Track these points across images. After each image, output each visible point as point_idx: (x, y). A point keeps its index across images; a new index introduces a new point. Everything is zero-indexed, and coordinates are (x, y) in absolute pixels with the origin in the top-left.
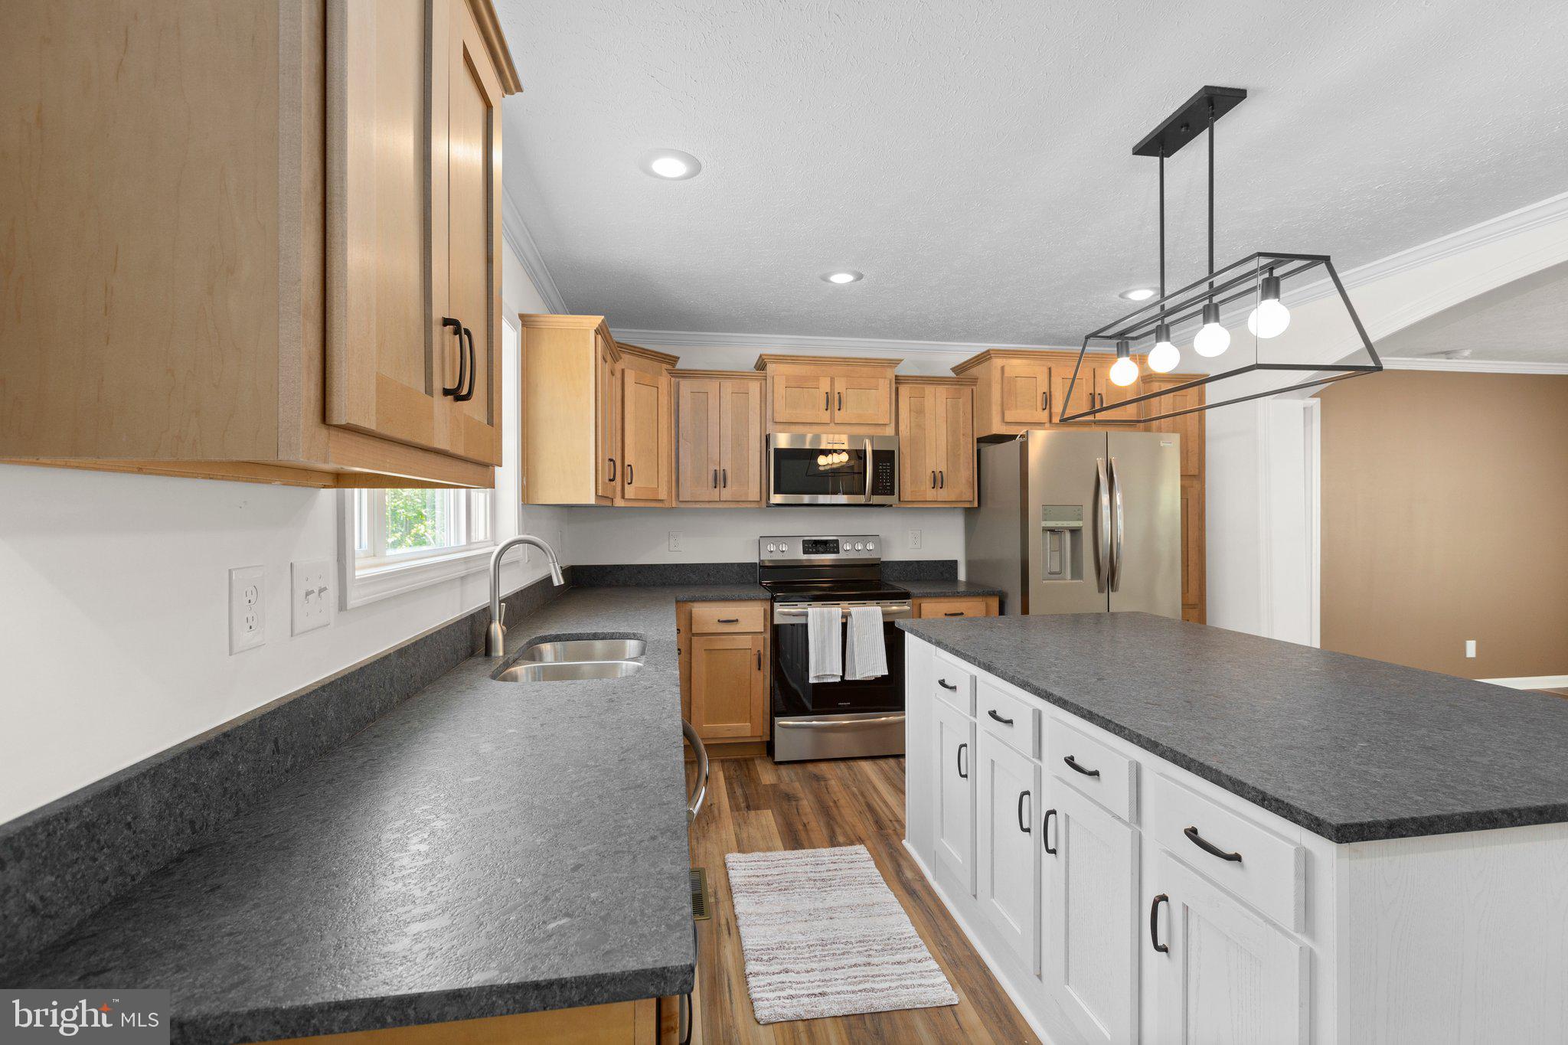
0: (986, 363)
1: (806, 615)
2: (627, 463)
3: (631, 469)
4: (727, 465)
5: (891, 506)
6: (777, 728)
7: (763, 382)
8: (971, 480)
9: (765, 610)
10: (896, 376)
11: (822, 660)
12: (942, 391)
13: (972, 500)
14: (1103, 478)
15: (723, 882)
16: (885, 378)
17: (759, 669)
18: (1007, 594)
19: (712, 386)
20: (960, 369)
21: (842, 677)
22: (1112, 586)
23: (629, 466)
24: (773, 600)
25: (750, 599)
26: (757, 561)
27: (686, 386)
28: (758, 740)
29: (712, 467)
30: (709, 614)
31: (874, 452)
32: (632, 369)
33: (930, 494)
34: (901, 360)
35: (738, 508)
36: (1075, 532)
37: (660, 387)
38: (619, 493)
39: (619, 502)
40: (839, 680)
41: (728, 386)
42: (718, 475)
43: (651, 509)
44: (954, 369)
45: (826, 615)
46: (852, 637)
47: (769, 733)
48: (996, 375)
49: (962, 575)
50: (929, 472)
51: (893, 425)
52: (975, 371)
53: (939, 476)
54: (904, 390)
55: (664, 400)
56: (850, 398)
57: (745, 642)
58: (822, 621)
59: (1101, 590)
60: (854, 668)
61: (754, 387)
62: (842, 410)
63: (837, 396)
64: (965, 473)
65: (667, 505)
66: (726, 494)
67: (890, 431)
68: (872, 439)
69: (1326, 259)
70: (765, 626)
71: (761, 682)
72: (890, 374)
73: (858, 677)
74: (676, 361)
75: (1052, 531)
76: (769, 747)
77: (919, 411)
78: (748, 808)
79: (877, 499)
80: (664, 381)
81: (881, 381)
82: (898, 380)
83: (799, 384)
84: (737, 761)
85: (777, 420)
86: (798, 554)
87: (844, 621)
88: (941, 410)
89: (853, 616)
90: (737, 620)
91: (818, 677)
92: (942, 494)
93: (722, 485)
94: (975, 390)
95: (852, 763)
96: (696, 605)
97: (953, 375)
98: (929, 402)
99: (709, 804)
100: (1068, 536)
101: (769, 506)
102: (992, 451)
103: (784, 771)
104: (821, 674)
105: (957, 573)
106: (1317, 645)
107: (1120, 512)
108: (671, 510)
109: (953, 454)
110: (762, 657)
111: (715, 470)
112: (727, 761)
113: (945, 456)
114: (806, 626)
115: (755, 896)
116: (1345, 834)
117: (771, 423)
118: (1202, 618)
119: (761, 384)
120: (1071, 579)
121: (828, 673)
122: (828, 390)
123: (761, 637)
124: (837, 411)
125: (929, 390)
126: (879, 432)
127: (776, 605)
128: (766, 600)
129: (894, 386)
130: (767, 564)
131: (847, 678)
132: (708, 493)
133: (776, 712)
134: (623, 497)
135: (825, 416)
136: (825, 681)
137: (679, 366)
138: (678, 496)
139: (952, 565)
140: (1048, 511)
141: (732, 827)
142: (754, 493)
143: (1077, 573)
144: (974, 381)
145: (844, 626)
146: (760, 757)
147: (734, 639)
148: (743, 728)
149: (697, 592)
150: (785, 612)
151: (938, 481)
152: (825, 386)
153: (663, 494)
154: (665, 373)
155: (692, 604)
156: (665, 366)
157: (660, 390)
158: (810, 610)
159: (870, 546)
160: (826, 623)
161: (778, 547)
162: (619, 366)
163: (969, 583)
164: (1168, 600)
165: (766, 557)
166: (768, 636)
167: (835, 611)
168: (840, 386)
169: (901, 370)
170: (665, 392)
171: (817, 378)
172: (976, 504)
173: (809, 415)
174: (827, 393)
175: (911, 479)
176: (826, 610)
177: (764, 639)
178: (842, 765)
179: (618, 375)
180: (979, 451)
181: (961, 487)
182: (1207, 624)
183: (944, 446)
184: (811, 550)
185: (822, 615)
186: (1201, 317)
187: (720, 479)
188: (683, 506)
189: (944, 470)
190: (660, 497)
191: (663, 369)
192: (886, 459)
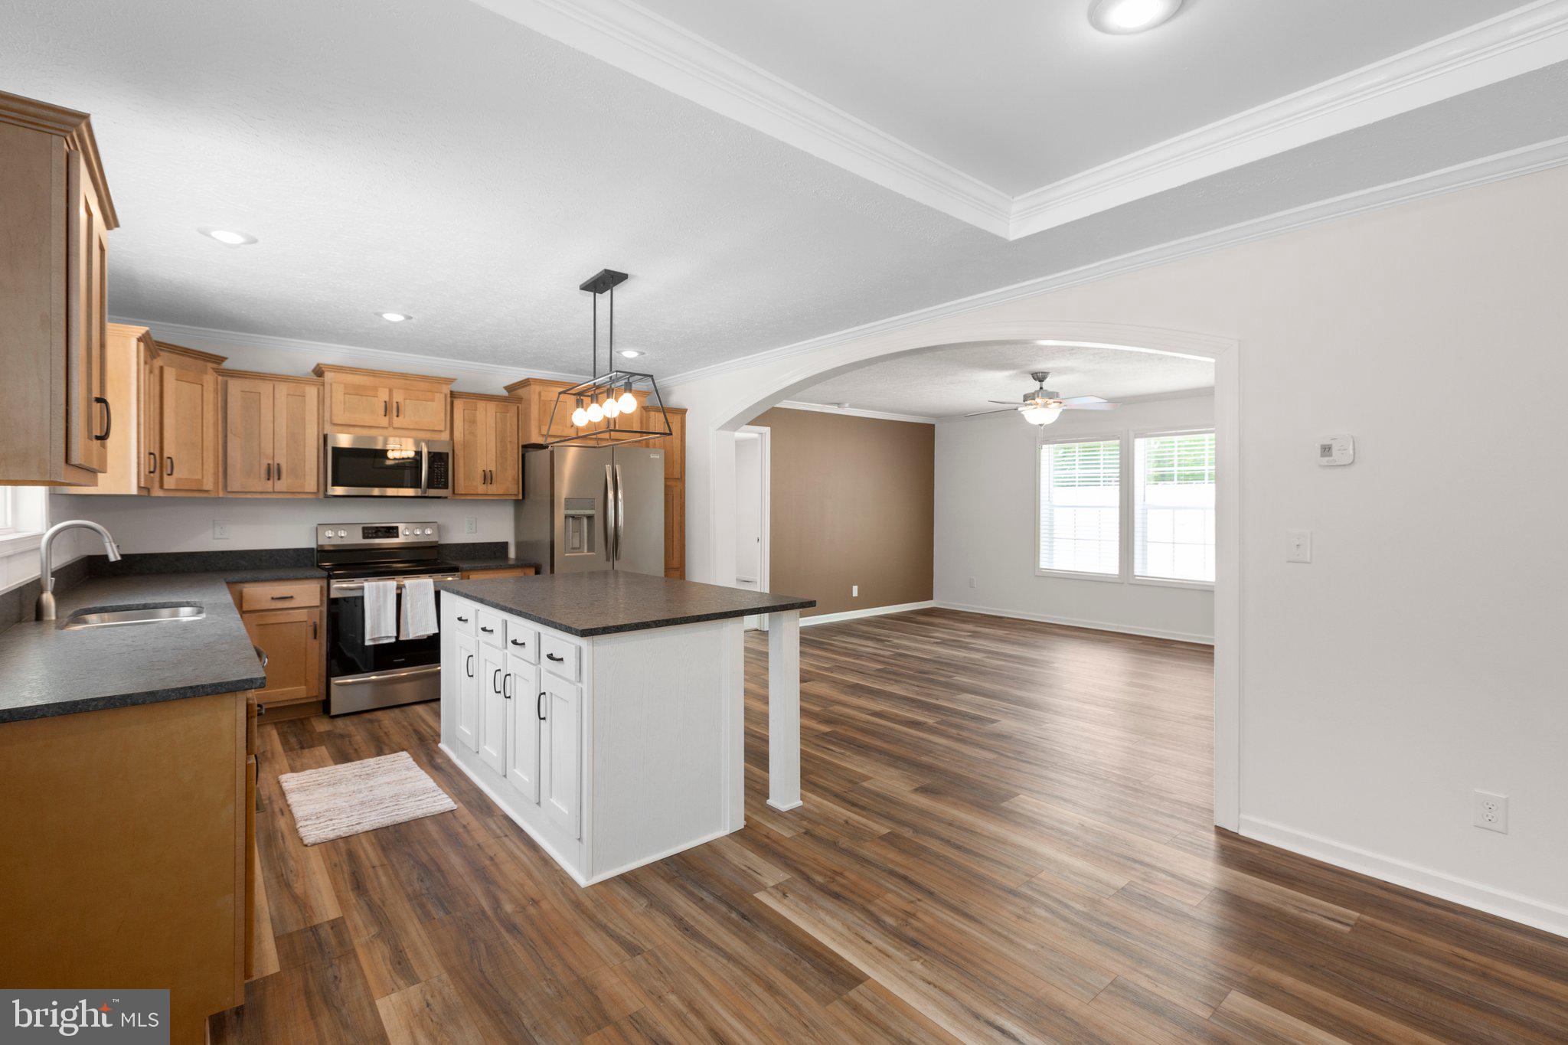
0: (528, 387)
1: (362, 588)
2: (166, 455)
3: (172, 462)
4: (282, 460)
5: (446, 498)
6: (333, 687)
7: (321, 388)
8: (516, 475)
9: (321, 587)
10: (451, 392)
11: (377, 626)
12: (492, 407)
13: (516, 493)
14: (609, 479)
15: (277, 791)
16: (441, 393)
17: (315, 638)
18: (541, 566)
19: (265, 388)
20: (510, 388)
21: (397, 637)
22: (616, 556)
23: (169, 458)
24: (329, 578)
25: (307, 578)
26: (313, 545)
27: (235, 387)
28: (315, 700)
29: (265, 462)
30: (262, 593)
31: (429, 453)
32: (172, 367)
33: (481, 488)
34: (455, 379)
35: (294, 499)
36: (590, 518)
37: (204, 384)
38: (157, 484)
39: (157, 492)
40: (393, 640)
41: (283, 389)
42: (272, 471)
43: (194, 497)
44: (506, 388)
45: (381, 588)
46: (406, 604)
47: (325, 693)
48: (535, 398)
49: (512, 553)
50: (480, 472)
51: (448, 432)
52: (521, 392)
53: (489, 475)
54: (459, 404)
55: (209, 396)
56: (408, 407)
57: (301, 616)
58: (378, 593)
59: (608, 560)
60: (408, 629)
61: (312, 392)
62: (400, 417)
63: (395, 405)
64: (512, 471)
65: (213, 495)
66: (281, 485)
67: (445, 436)
68: (428, 443)
69: (651, 376)
70: (321, 600)
71: (318, 650)
72: (446, 389)
73: (411, 637)
74: (223, 361)
75: (573, 517)
76: (325, 706)
77: (472, 422)
78: (302, 748)
79: (432, 492)
80: (210, 379)
81: (437, 395)
82: (453, 395)
83: (358, 391)
84: (291, 721)
85: (335, 422)
86: (356, 539)
87: (399, 592)
88: (491, 422)
89: (407, 587)
90: (292, 597)
91: (373, 639)
92: (493, 489)
93: (276, 477)
94: (520, 408)
95: (406, 708)
96: (246, 585)
97: (505, 393)
98: (480, 415)
99: (262, 751)
100: (585, 521)
101: (327, 496)
102: (533, 455)
103: (340, 722)
104: (376, 636)
105: (507, 552)
106: (767, 591)
107: (620, 504)
108: (216, 501)
109: (501, 455)
110: (318, 628)
111: (269, 464)
112: (281, 722)
113: (494, 458)
114: (363, 598)
115: (308, 792)
116: (585, 633)
117: (329, 424)
118: (682, 576)
119: (318, 389)
120: (588, 552)
121: (383, 635)
122: (387, 399)
123: (317, 611)
124: (395, 418)
125: (481, 405)
126: (435, 437)
127: (332, 581)
128: (323, 578)
129: (449, 400)
130: (327, 548)
131: (402, 638)
132: (260, 484)
133: (330, 674)
134: (161, 486)
135: (384, 421)
136: (381, 642)
137: (226, 365)
138: (225, 486)
139: (504, 546)
140: (569, 503)
141: (285, 761)
142: (311, 484)
143: (591, 548)
144: (520, 400)
145: (399, 597)
146: (316, 716)
147: (289, 614)
148: (298, 692)
149: (249, 575)
150: (341, 587)
151: (488, 478)
152: (383, 395)
153: (208, 484)
154: (210, 371)
155: (242, 585)
156: (210, 365)
157: (205, 388)
158: (366, 585)
159: (428, 532)
160: (381, 594)
161: (336, 533)
162: (158, 363)
163: (517, 558)
164: (655, 565)
165: (322, 541)
166: (324, 609)
167: (390, 585)
168: (398, 397)
169: (455, 387)
170: (212, 389)
171: (375, 389)
172: (521, 497)
173: (368, 419)
174: (385, 402)
175: (466, 474)
176: (381, 583)
177: (321, 612)
178: (397, 711)
179: (157, 372)
180: (523, 456)
181: (508, 482)
182: (687, 579)
183: (494, 450)
184: (370, 535)
185: (378, 588)
186: (606, 394)
187: (273, 472)
188: (231, 496)
189: (493, 469)
190: (205, 488)
191: (209, 368)
192: (439, 460)
